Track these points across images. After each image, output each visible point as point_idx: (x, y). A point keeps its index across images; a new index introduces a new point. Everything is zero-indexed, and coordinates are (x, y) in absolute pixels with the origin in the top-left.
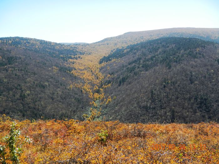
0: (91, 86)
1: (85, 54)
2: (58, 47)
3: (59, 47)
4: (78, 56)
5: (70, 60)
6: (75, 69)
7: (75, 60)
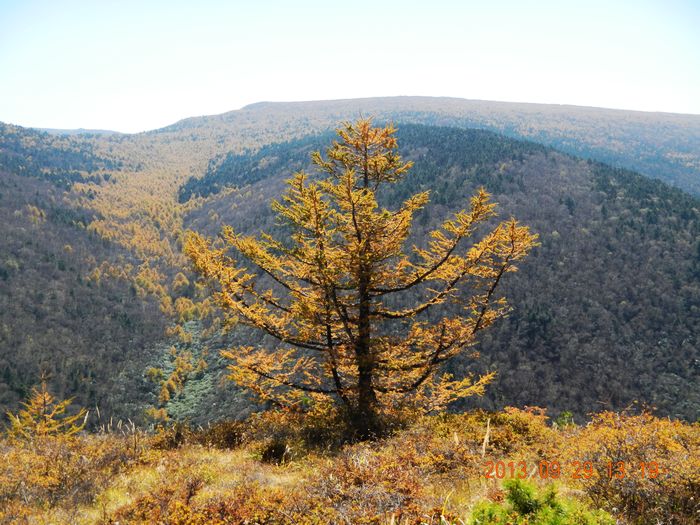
0: (162, 275)
1: (122, 168)
2: (28, 142)
3: (34, 140)
4: (101, 174)
5: (79, 186)
6: (101, 218)
7: (95, 188)
